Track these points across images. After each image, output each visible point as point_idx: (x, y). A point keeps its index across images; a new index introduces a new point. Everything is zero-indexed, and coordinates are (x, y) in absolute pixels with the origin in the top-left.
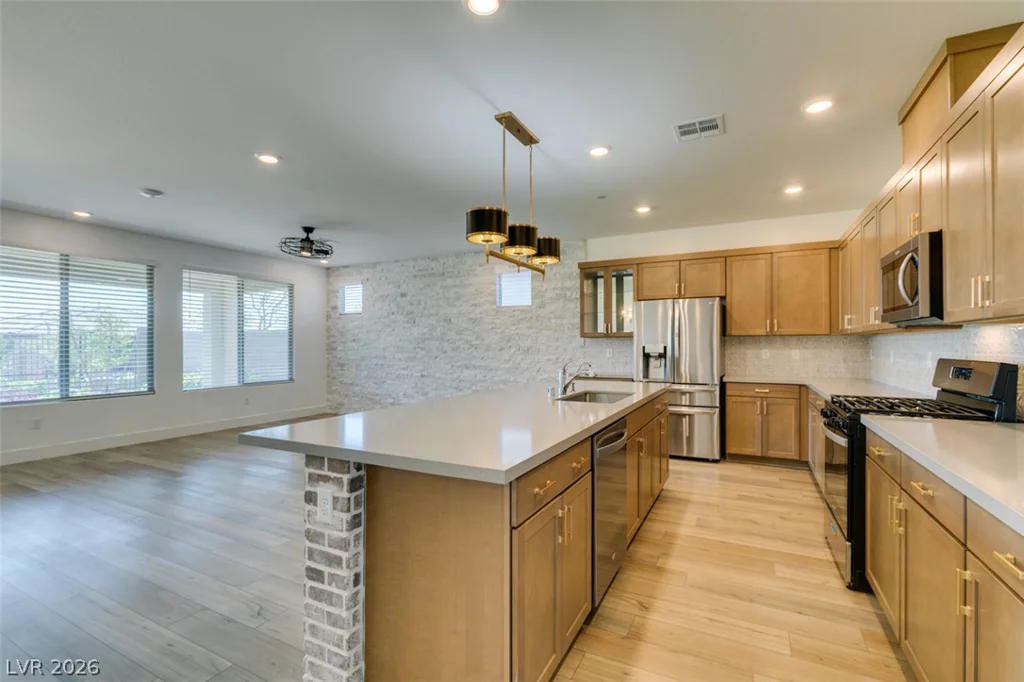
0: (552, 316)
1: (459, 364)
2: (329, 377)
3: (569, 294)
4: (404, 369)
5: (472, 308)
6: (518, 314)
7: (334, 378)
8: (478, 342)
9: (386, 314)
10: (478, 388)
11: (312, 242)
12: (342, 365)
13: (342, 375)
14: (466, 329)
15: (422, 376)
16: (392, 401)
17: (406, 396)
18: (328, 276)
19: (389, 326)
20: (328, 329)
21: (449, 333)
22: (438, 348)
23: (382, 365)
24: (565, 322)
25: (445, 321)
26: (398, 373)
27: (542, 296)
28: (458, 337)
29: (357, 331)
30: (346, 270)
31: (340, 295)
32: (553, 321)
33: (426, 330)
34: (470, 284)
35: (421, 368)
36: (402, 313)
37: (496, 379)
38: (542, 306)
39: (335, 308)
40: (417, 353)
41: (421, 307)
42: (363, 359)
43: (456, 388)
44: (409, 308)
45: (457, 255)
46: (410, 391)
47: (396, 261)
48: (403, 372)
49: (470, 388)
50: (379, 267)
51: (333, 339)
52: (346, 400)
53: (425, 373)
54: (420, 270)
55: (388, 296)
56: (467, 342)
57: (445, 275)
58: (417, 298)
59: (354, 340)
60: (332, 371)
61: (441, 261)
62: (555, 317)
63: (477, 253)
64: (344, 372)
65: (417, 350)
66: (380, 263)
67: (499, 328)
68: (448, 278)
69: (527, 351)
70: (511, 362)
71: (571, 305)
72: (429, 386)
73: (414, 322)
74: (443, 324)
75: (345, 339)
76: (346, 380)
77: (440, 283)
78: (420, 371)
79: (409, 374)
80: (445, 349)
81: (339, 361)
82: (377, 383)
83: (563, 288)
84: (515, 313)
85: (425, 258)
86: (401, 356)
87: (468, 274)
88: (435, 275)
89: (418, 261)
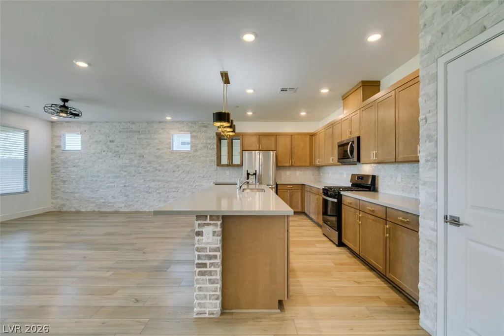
0: (201, 156)
1: (149, 179)
2: (53, 189)
3: (209, 146)
4: (112, 182)
5: (156, 151)
6: (183, 155)
7: (58, 189)
8: (160, 168)
9: (99, 151)
10: (160, 191)
11: (67, 108)
12: (64, 182)
13: (65, 187)
14: (154, 161)
15: (125, 186)
16: (104, 201)
17: (113, 197)
18: (52, 127)
19: (102, 158)
20: (53, 159)
21: (143, 163)
22: (135, 171)
23: (96, 180)
24: (207, 159)
25: (140, 156)
26: (108, 184)
27: (196, 146)
28: (149, 165)
29: (77, 161)
30: (68, 124)
31: (62, 139)
32: (202, 158)
33: (127, 161)
34: (156, 138)
35: (123, 182)
36: (110, 152)
37: (170, 186)
38: (196, 151)
39: (58, 147)
40: (121, 174)
41: (124, 149)
42: (81, 177)
43: (147, 192)
44: (116, 149)
45: (148, 123)
46: (116, 195)
47: (107, 122)
48: (112, 184)
49: (156, 191)
50: (94, 124)
52: (67, 203)
53: (127, 184)
54: (123, 129)
55: (100, 141)
56: (154, 168)
57: (140, 132)
58: (121, 143)
59: (74, 166)
60: (56, 185)
61: (138, 124)
62: (203, 156)
63: (160, 122)
64: (66, 186)
65: (121, 172)
66: (95, 122)
67: (173, 161)
68: (142, 134)
69: (188, 172)
70: (179, 178)
71: (210, 151)
72: (129, 191)
73: (120, 157)
74: (139, 158)
75: (66, 166)
76: (68, 190)
77: (137, 136)
78: (124, 184)
79: (116, 186)
80: (140, 171)
81: (62, 179)
82: (92, 191)
83: (207, 143)
84: (182, 154)
85: (127, 122)
86: (110, 175)
87: (155, 133)
88: (133, 132)
89: (123, 123)
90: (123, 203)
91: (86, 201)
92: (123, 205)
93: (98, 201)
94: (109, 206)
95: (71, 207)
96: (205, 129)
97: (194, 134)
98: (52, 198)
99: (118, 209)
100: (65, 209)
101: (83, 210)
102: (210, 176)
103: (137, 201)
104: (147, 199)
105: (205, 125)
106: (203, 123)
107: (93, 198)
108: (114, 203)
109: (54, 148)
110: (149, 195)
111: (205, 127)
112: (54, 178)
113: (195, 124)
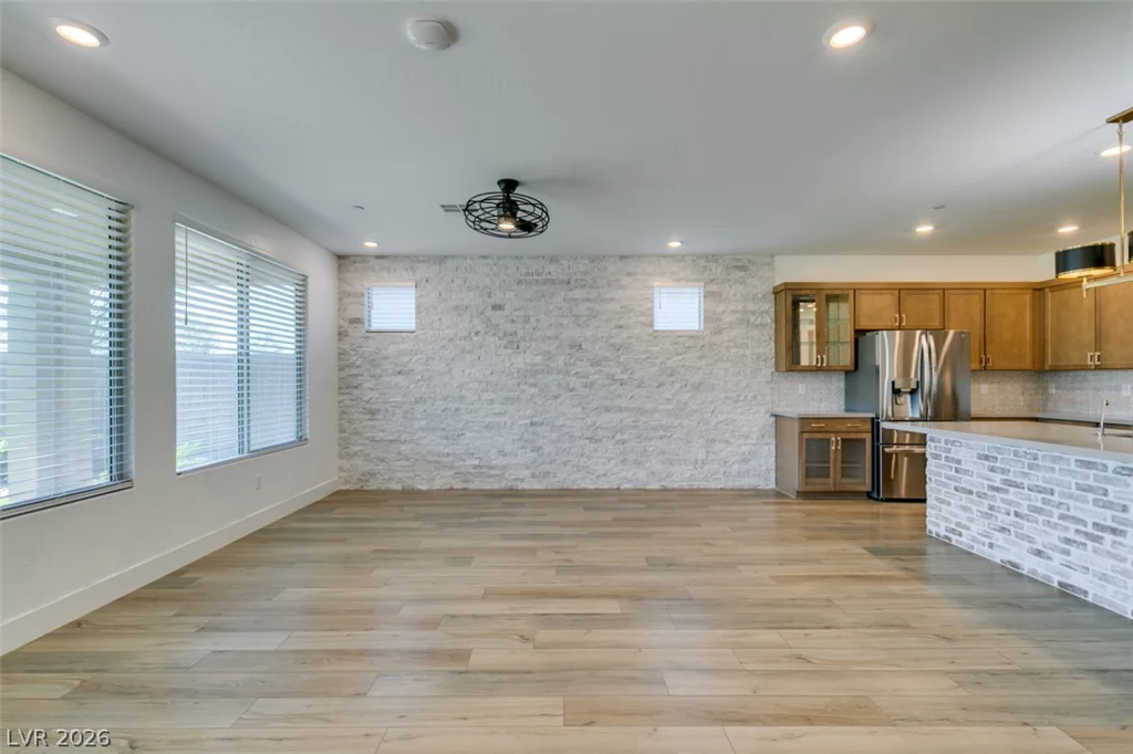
0: (731, 344)
1: (594, 405)
2: (342, 431)
3: (752, 319)
4: (500, 414)
5: (614, 331)
6: (681, 341)
7: (357, 433)
8: (625, 377)
9: (464, 333)
10: (625, 437)
12: (373, 413)
13: (374, 427)
14: (607, 359)
15: (532, 424)
16: (476, 462)
17: (502, 453)
18: (340, 269)
19: (470, 352)
20: (341, 354)
21: (578, 363)
22: (559, 385)
23: (457, 410)
24: (748, 352)
25: (571, 346)
26: (488, 420)
27: (718, 320)
28: (593, 370)
29: (407, 359)
30: (381, 261)
31: (364, 300)
32: (733, 351)
33: (539, 359)
34: (613, 299)
35: (528, 412)
36: (495, 334)
37: (652, 423)
38: (718, 332)
39: (357, 321)
40: (523, 392)
41: (528, 326)
42: (418, 401)
43: (590, 439)
44: (509, 327)
45: (592, 259)
46: (509, 448)
47: (483, 257)
48: (498, 419)
49: (613, 437)
50: (450, 264)
51: (355, 371)
52: (380, 468)
53: (535, 419)
54: (527, 274)
55: (467, 307)
56: (608, 376)
57: (572, 283)
58: (522, 313)
59: (399, 373)
60: (350, 421)
61: (565, 263)
62: (735, 346)
63: (622, 257)
64: (377, 423)
65: (522, 387)
66: (453, 257)
67: (657, 358)
68: (576, 287)
69: (697, 387)
70: (675, 401)
71: (755, 333)
72: (544, 437)
73: (518, 348)
74: (568, 351)
75: (378, 371)
76: (381, 434)
77: (563, 293)
78: (529, 418)
79: (509, 422)
80: (571, 386)
81: (367, 406)
82: (447, 438)
83: (746, 312)
84: (680, 339)
85: (538, 257)
86: (493, 396)
87: (609, 285)
88: (553, 282)
89: (526, 261)
90: (527, 468)
91: (428, 462)
92: (527, 473)
93: (461, 463)
94: (491, 476)
95: (390, 479)
96: (742, 274)
97: (713, 288)
98: (341, 457)
99: (514, 483)
100: (373, 485)
101: (424, 487)
102: (755, 397)
103: (565, 464)
104: (589, 458)
105: (740, 264)
106: (736, 260)
107: (448, 455)
108: (505, 467)
109: (345, 324)
110: (596, 445)
111: (743, 268)
112: (348, 402)
113: (716, 261)
